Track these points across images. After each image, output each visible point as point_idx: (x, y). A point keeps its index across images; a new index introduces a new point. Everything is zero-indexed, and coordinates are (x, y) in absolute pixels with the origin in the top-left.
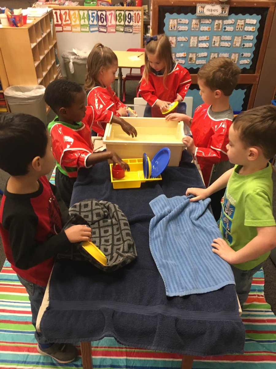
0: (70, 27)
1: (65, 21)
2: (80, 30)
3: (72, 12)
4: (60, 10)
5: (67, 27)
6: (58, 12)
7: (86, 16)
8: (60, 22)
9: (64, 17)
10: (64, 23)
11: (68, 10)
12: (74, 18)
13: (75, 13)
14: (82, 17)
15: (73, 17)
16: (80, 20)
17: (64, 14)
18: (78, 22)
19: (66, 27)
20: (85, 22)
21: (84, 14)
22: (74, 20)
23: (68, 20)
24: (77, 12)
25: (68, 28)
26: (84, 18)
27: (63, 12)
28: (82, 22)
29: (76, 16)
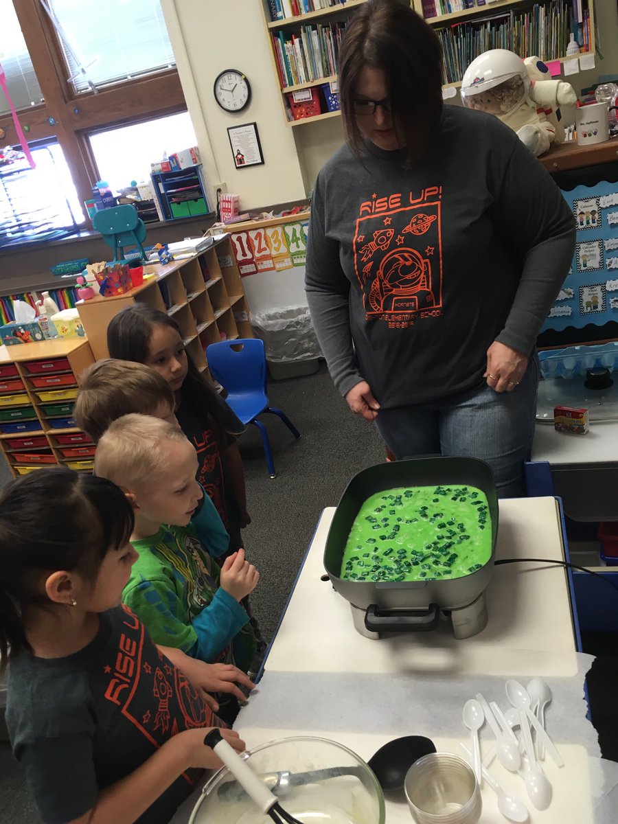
0: (271, 261)
1: (260, 251)
2: (290, 264)
3: (270, 232)
4: (246, 231)
5: (264, 262)
6: (244, 236)
7: (298, 235)
8: (249, 256)
9: (256, 243)
10: (257, 255)
11: (263, 228)
12: (275, 242)
13: (276, 232)
14: (290, 239)
15: (272, 240)
16: (288, 246)
17: (256, 239)
18: (283, 249)
19: (262, 263)
20: (298, 247)
21: (294, 230)
22: (275, 245)
23: (265, 249)
24: (279, 229)
25: (268, 264)
26: (296, 240)
27: (252, 235)
28: (293, 249)
29: (280, 238)
